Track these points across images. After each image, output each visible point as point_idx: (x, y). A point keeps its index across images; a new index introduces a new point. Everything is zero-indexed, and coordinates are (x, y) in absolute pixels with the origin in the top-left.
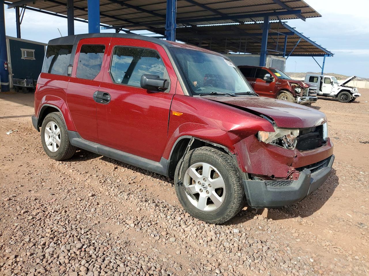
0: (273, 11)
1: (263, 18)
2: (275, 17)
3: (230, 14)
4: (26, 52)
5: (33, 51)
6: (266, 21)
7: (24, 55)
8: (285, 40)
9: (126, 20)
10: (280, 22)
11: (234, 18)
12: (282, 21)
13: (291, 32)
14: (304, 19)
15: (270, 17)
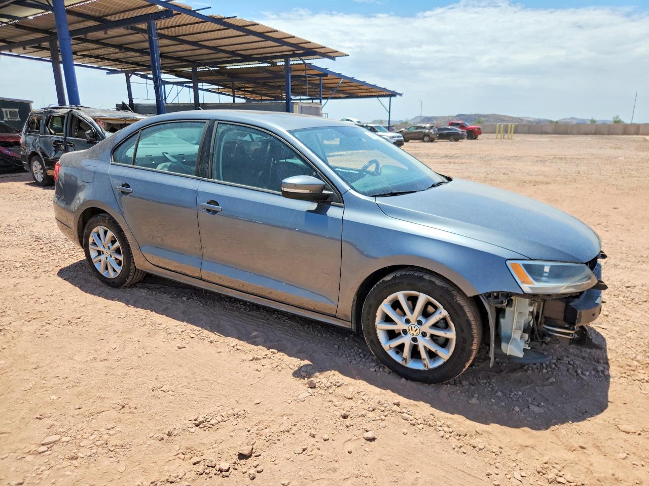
0: (291, 53)
1: (283, 60)
2: (297, 58)
3: (256, 54)
4: (8, 112)
5: (17, 110)
6: (287, 62)
7: (7, 116)
8: (320, 81)
9: (135, 63)
10: (304, 63)
11: (263, 60)
12: (307, 62)
13: (325, 73)
14: (333, 58)
15: (291, 59)
